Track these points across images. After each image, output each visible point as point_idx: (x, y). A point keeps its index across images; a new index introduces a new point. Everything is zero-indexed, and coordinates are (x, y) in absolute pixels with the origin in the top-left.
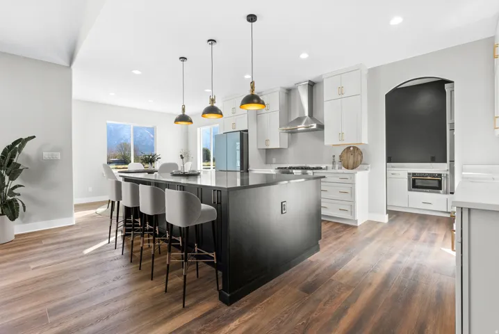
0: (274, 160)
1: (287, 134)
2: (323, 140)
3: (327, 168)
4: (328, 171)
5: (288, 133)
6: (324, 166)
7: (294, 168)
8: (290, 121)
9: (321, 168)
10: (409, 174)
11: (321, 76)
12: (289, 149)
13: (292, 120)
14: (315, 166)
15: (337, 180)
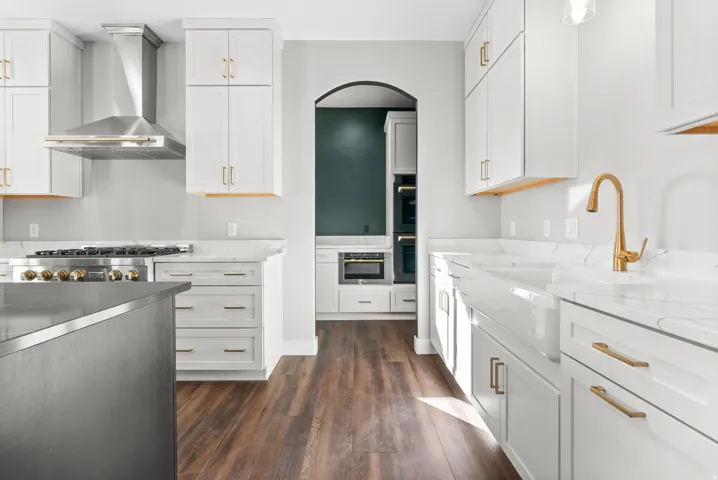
0: (34, 230)
1: (79, 159)
2: (183, 181)
3: (191, 249)
4: (196, 257)
5: (84, 154)
6: (183, 245)
7: (107, 252)
8: (87, 122)
9: (176, 251)
10: (340, 254)
11: (179, 21)
12: (87, 201)
13: (97, 118)
14: (162, 245)
15: (220, 278)
